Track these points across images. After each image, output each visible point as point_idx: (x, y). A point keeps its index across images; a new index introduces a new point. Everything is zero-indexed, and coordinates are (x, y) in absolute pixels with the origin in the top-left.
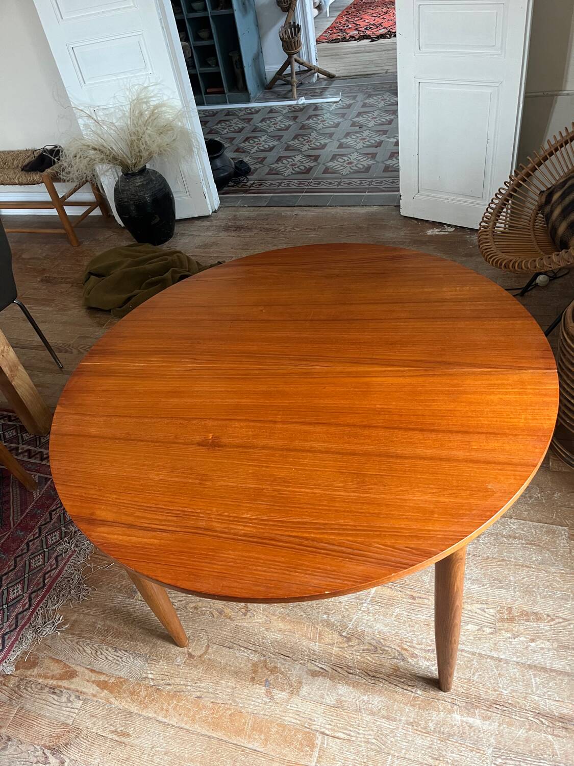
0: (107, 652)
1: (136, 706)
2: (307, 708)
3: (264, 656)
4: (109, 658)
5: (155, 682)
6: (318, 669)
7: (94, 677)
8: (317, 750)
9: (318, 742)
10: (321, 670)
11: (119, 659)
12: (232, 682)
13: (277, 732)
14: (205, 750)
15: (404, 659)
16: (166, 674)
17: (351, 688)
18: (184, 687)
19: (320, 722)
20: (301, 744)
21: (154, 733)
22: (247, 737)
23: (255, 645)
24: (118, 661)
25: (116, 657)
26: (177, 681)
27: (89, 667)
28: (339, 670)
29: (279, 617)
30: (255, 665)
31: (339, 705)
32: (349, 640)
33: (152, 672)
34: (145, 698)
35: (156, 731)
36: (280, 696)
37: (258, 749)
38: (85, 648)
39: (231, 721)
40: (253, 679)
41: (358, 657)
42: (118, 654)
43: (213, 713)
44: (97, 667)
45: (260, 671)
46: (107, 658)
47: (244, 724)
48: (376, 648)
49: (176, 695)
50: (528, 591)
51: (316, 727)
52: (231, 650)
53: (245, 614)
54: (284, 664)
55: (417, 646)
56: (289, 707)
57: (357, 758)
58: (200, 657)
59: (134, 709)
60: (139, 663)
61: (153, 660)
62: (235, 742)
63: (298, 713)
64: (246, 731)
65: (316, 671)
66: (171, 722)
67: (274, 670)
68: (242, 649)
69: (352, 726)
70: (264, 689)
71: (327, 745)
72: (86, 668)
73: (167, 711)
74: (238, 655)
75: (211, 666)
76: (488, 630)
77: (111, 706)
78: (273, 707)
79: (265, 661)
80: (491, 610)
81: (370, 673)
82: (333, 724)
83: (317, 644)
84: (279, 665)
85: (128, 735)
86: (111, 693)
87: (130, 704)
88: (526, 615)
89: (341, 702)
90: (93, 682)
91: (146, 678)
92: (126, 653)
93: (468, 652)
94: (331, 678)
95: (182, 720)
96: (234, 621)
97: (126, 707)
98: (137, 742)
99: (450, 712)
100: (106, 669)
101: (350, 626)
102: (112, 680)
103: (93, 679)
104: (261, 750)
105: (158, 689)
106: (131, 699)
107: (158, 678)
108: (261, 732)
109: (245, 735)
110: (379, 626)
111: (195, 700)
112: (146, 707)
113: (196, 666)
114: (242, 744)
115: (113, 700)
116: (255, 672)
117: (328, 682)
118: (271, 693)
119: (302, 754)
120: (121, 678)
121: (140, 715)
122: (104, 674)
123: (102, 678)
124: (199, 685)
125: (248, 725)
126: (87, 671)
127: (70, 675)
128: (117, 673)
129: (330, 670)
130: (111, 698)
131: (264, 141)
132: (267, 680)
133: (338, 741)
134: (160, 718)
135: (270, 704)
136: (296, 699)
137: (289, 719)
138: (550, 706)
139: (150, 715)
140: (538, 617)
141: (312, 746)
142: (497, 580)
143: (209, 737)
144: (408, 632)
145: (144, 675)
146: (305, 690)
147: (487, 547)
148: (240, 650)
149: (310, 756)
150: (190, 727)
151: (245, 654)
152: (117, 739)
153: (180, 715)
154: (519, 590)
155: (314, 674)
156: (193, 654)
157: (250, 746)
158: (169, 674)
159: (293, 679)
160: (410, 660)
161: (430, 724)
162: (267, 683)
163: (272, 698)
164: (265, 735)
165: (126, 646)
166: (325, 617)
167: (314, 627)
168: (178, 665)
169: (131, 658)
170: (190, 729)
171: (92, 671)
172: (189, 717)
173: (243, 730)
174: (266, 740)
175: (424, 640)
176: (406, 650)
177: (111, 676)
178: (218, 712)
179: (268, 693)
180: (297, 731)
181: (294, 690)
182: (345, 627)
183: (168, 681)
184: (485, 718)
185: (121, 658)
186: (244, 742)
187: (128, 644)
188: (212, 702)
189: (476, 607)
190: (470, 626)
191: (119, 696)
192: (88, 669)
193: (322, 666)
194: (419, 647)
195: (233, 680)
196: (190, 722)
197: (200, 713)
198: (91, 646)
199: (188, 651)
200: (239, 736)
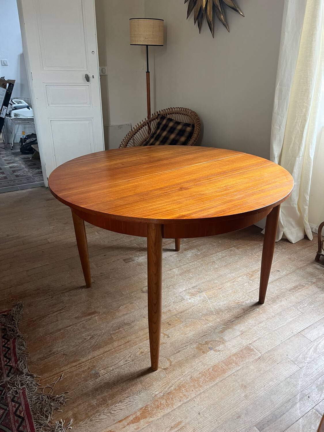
0: (117, 407)
1: (167, 409)
2: (234, 342)
3: (197, 342)
4: (122, 408)
5: (162, 392)
6: (221, 329)
7: (125, 423)
8: (255, 350)
9: (252, 347)
10: (223, 329)
11: (129, 403)
12: (197, 360)
13: (236, 358)
14: (221, 390)
15: (242, 305)
16: (163, 385)
17: (238, 325)
18: (179, 381)
19: (244, 342)
20: (249, 353)
21: (191, 408)
22: (229, 370)
23: (187, 342)
24: (130, 404)
25: (126, 404)
26: (173, 382)
27: (115, 422)
28: (228, 324)
29: (184, 327)
30: (198, 348)
32: (218, 314)
33: (156, 391)
34: (167, 402)
36: (220, 348)
37: (238, 369)
38: (100, 418)
39: (216, 371)
40: (204, 352)
41: (228, 316)
42: (125, 402)
43: (205, 376)
44: (121, 417)
45: (202, 348)
46: (121, 409)
47: (222, 368)
48: (229, 309)
49: (180, 387)
51: (245, 344)
52: (180, 352)
53: (169, 337)
54: (208, 338)
56: (229, 348)
58: (170, 366)
59: (169, 410)
60: (143, 394)
61: (149, 387)
62: (227, 376)
63: (233, 346)
64: (226, 369)
65: (221, 330)
66: (193, 397)
67: (207, 343)
68: (184, 348)
69: (254, 334)
70: (212, 352)
71: (256, 346)
72: (114, 424)
73: (185, 395)
74: (186, 351)
75: (180, 364)
76: (251, 282)
77: (154, 422)
78: (223, 353)
79: (200, 344)
80: (245, 277)
81: (238, 316)
82: (248, 339)
83: (210, 323)
84: (206, 340)
85: (181, 422)
86: (146, 418)
87: (163, 411)
89: (242, 331)
90: (128, 424)
91: (156, 395)
92: (130, 398)
93: (254, 290)
94: (229, 328)
95: (197, 391)
96: (167, 343)
97: (162, 414)
98: (188, 420)
99: (272, 307)
100: (127, 413)
101: (213, 310)
102: (138, 414)
103: (126, 424)
104: (240, 368)
105: (168, 393)
106: (161, 409)
107: (162, 390)
108: (231, 364)
110: (221, 303)
111: (191, 380)
112: (173, 404)
113: (174, 370)
115: (151, 419)
116: (201, 349)
117: (230, 330)
118: (216, 350)
119: (253, 355)
120: (143, 408)
121: (175, 409)
122: (129, 416)
123: (131, 418)
124: (185, 374)
125: (223, 366)
126: (117, 425)
128: (137, 408)
129: (225, 326)
130: (149, 420)
132: (209, 348)
133: (257, 341)
134: (185, 401)
135: (221, 353)
136: (227, 344)
137: (234, 351)
138: (289, 286)
139: (179, 405)
141: (252, 350)
142: (235, 269)
143: (216, 384)
144: (232, 298)
145: (153, 395)
146: (226, 338)
148: (184, 349)
149: (256, 353)
150: (203, 389)
151: (188, 348)
152: (177, 429)
153: (193, 391)
154: (244, 268)
155: (222, 332)
156: (165, 367)
157: (234, 371)
158: (165, 384)
159: (218, 339)
160: (243, 304)
161: (272, 314)
162: (210, 349)
163: (219, 351)
164: (234, 363)
165: (126, 395)
166: (201, 314)
167: (202, 320)
168: (165, 377)
169: (136, 397)
170: (204, 390)
171: (120, 421)
172: (197, 387)
173: (224, 369)
174: (237, 364)
176: (238, 303)
177: (136, 413)
178: (206, 374)
179: (215, 351)
180: (242, 351)
181: (223, 341)
182: (212, 312)
183: (169, 386)
184: (281, 301)
185: (130, 402)
186: (230, 373)
187: (125, 394)
188: (199, 374)
189: (240, 279)
190: (245, 284)
191: (151, 415)
192: (117, 423)
193: (221, 327)
194: (241, 299)
195: (197, 359)
196: (201, 388)
197: (200, 382)
198: (103, 414)
199: (162, 369)
200: (225, 373)
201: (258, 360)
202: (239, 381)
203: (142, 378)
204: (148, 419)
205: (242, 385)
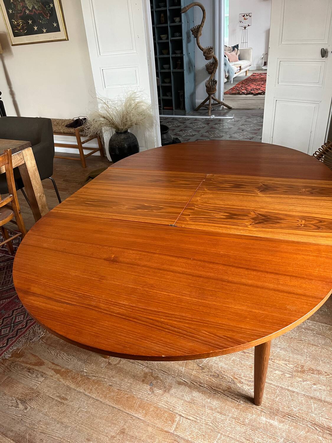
0: (63, 355)
1: (74, 385)
2: (173, 400)
3: (152, 370)
4: (64, 358)
5: (87, 374)
6: (182, 381)
7: (53, 366)
8: (175, 424)
9: (177, 419)
10: (184, 382)
11: (69, 359)
13: (153, 411)
14: (109, 414)
15: (234, 383)
16: (94, 371)
17: (200, 394)
18: (103, 379)
19: (180, 409)
20: (166, 419)
21: (81, 400)
22: (135, 410)
23: (148, 363)
24: (68, 360)
25: (67, 358)
26: (100, 375)
27: (52, 361)
28: (195, 383)
30: (146, 374)
31: (192, 402)
32: (203, 369)
33: (87, 369)
34: (80, 381)
35: (83, 400)
36: (157, 392)
37: (140, 418)
38: (51, 352)
39: (127, 400)
40: (143, 381)
41: (207, 378)
42: (69, 357)
43: (118, 395)
44: (56, 362)
45: (148, 377)
46: (62, 358)
47: (134, 404)
48: (218, 375)
49: (98, 382)
50: (314, 358)
51: (177, 411)
52: (133, 364)
54: (162, 376)
55: (243, 378)
56: (162, 398)
57: (199, 432)
58: (115, 365)
59: (73, 386)
60: (80, 363)
61: (88, 363)
62: (127, 412)
63: (167, 402)
64: (135, 407)
65: (181, 382)
66: (92, 396)
67: (156, 378)
68: (140, 364)
69: (199, 414)
70: (149, 387)
71: (182, 422)
72: (50, 362)
73: (91, 390)
74: (137, 367)
75: (120, 370)
76: (288, 375)
77: (60, 383)
78: (153, 397)
79: (152, 373)
80: (291, 365)
81: (213, 388)
82: (187, 411)
83: (184, 368)
84: (160, 376)
85: (67, 399)
87: (71, 384)
88: (312, 371)
89: (193, 400)
90: (53, 369)
91: (83, 371)
92: (74, 357)
93: (274, 385)
94: (190, 387)
95: (99, 396)
97: (68, 384)
98: (71, 404)
99: (259, 415)
100: (61, 363)
102: (63, 370)
103: (53, 368)
104: (143, 419)
105: (88, 378)
106: (72, 381)
107: (89, 372)
108: (144, 409)
109: (134, 410)
111: (108, 387)
112: (80, 386)
113: (111, 369)
114: (131, 414)
115: (61, 380)
116: (145, 377)
117: (187, 389)
118: (153, 389)
119: (166, 424)
120: (69, 369)
121: (75, 390)
122: (59, 366)
123: (58, 368)
124: (112, 379)
125: (137, 404)
126: (50, 363)
127: (41, 364)
128: (67, 366)
129: (190, 383)
130: (61, 379)
131: (190, 132)
132: (151, 383)
133: (189, 421)
134: (86, 393)
135: (152, 395)
136: (166, 395)
137: (161, 404)
138: (323, 421)
139: (81, 391)
140: (319, 373)
141: (173, 421)
142: (297, 350)
143: (113, 407)
144: (239, 370)
146: (173, 391)
147: (292, 333)
148: (138, 365)
149: (171, 426)
151: (141, 367)
152: (60, 401)
153: (98, 393)
154: (309, 357)
155: (180, 383)
156: (111, 363)
157: (136, 415)
158: (96, 371)
159: (167, 384)
160: (238, 384)
161: (246, 420)
162: (151, 384)
163: (153, 392)
164: (146, 411)
165: (74, 354)
168: (101, 368)
169: (76, 360)
170: (103, 401)
171: (53, 363)
172: (103, 395)
173: (133, 406)
174: (146, 414)
175: (248, 375)
176: (236, 379)
177: (63, 368)
178: (120, 394)
179: (151, 389)
180: (166, 412)
181: (167, 389)
182: (201, 362)
183: (94, 375)
184: (281, 422)
185: (70, 359)
186: (133, 413)
187: (76, 353)
188: (118, 389)
189: (282, 362)
190: (277, 372)
191: (65, 378)
192: (51, 362)
193: (185, 380)
194: (245, 378)
195: (132, 380)
196: (103, 398)
197: (110, 394)
198: (55, 351)
199: (109, 361)
200: (130, 409)
201: (163, 431)
202: (127, 424)
203: (93, 354)
204: (61, 377)
205: (124, 429)
